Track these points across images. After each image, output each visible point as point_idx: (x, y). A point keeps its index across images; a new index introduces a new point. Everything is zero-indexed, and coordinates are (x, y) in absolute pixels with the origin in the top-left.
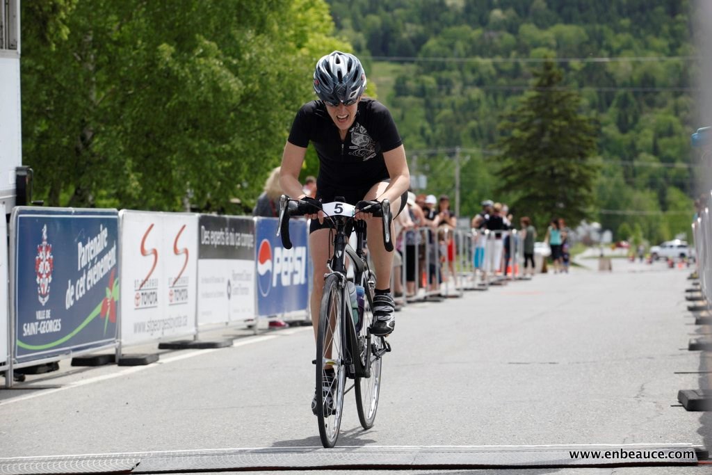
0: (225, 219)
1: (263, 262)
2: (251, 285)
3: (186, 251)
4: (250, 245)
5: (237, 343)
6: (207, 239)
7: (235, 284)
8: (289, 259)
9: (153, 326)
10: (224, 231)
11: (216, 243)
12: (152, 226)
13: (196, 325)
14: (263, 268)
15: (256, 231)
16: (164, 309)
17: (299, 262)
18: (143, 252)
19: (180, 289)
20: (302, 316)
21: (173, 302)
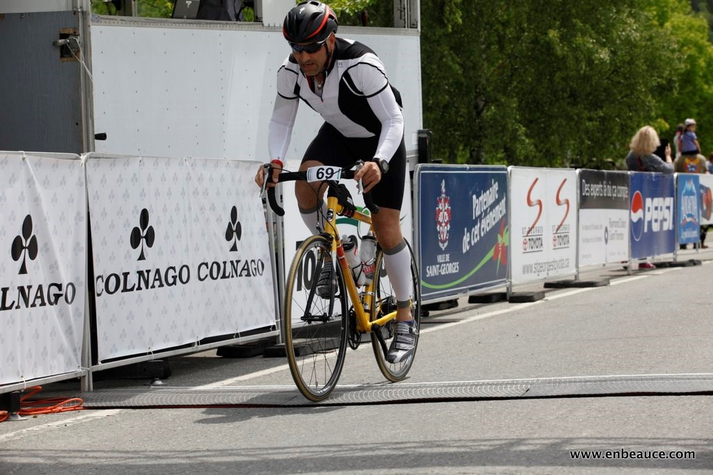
0: (603, 173)
1: (635, 211)
2: (626, 231)
3: (567, 202)
4: (625, 196)
5: (613, 283)
6: (587, 191)
7: (612, 230)
8: (659, 208)
9: (539, 267)
10: (602, 184)
11: (595, 194)
12: (537, 180)
13: (577, 266)
14: (636, 217)
15: (630, 184)
16: (548, 253)
17: (668, 210)
18: (529, 203)
19: (563, 235)
20: (669, 258)
21: (557, 247)
